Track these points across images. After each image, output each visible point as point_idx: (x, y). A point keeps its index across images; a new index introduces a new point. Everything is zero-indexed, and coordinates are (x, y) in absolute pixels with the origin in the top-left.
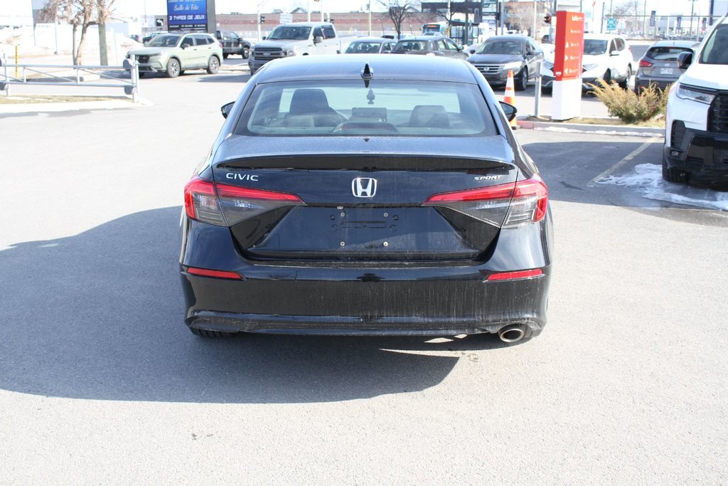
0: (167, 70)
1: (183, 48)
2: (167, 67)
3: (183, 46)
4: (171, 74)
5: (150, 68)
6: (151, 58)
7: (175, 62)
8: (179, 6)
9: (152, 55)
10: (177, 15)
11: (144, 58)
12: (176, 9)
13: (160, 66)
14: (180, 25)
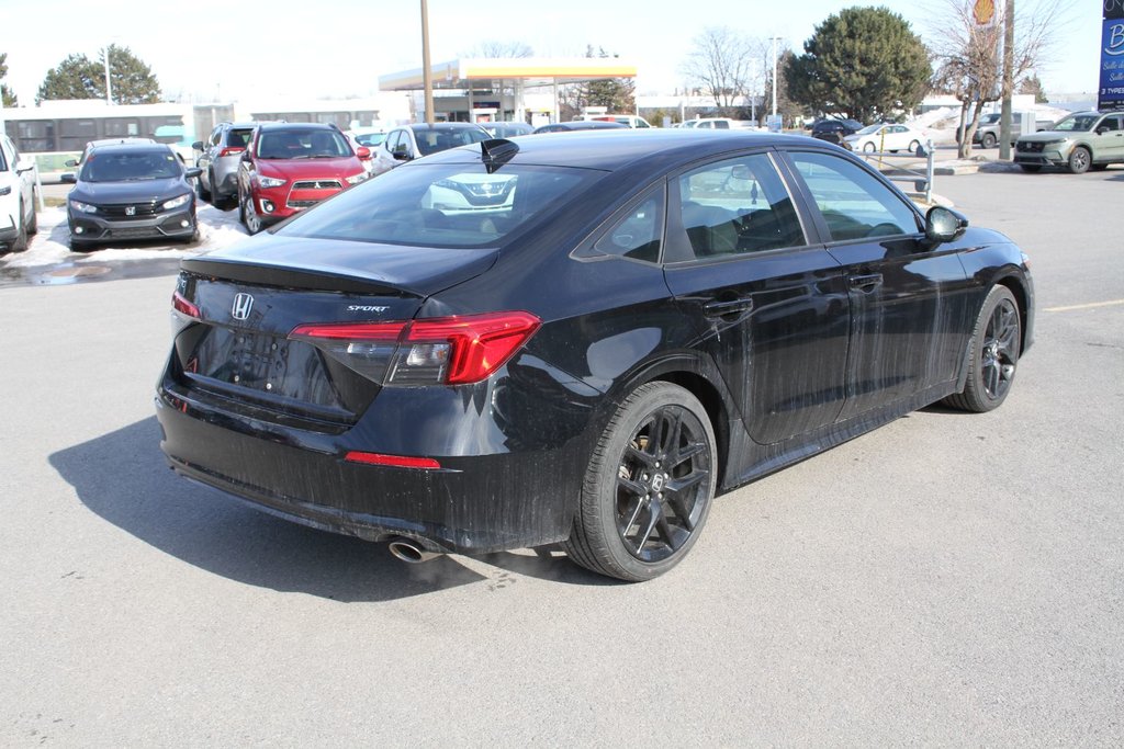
0: (1069, 163)
1: (1099, 133)
2: (1069, 159)
3: (1099, 131)
4: (1075, 169)
5: (1044, 159)
6: (1047, 146)
7: (1083, 153)
8: (1116, 75)
9: (1049, 142)
10: (1113, 87)
11: (1038, 146)
12: (1113, 78)
13: (1058, 158)
14: (1116, 102)
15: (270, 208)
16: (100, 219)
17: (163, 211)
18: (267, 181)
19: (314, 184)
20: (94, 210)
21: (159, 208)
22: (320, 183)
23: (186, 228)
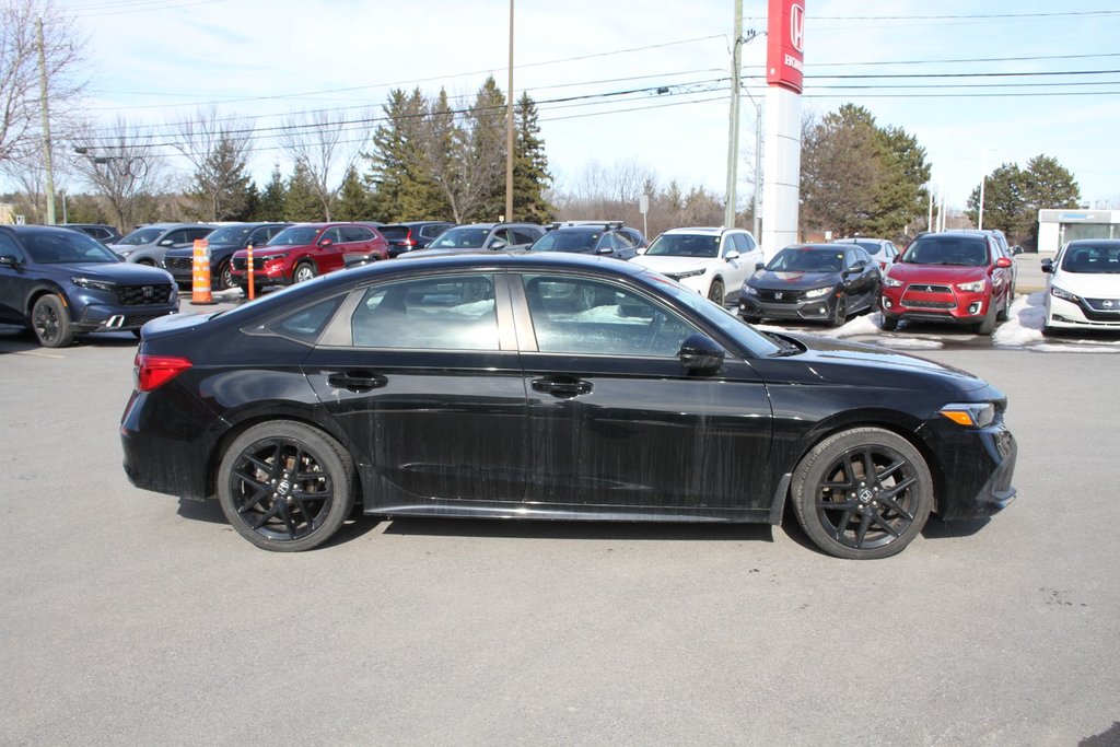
15: (889, 304)
16: (756, 300)
17: (805, 298)
18: (890, 281)
19: (924, 288)
20: (754, 292)
21: (802, 295)
22: (932, 287)
23: (823, 314)
